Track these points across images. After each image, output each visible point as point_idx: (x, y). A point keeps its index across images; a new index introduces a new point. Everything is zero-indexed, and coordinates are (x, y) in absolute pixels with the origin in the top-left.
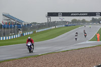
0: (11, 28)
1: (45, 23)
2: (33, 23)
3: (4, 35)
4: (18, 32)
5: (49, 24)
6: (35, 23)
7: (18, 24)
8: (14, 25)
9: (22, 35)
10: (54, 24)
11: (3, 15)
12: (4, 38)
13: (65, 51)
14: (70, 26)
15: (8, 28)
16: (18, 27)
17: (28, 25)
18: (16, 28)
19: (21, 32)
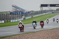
0: (17, 14)
1: (39, 11)
2: (32, 11)
3: (13, 19)
4: (22, 17)
5: (42, 12)
6: (33, 11)
7: (22, 12)
8: (19, 12)
9: (24, 19)
10: (45, 11)
11: (12, 6)
12: (13, 20)
13: (52, 29)
14: (55, 13)
15: (15, 14)
16: (22, 14)
17: (28, 12)
18: (20, 14)
19: (24, 17)
